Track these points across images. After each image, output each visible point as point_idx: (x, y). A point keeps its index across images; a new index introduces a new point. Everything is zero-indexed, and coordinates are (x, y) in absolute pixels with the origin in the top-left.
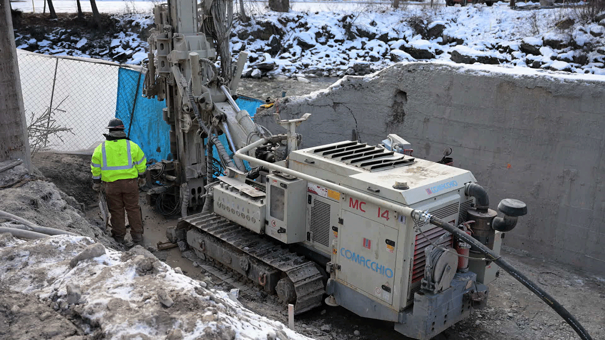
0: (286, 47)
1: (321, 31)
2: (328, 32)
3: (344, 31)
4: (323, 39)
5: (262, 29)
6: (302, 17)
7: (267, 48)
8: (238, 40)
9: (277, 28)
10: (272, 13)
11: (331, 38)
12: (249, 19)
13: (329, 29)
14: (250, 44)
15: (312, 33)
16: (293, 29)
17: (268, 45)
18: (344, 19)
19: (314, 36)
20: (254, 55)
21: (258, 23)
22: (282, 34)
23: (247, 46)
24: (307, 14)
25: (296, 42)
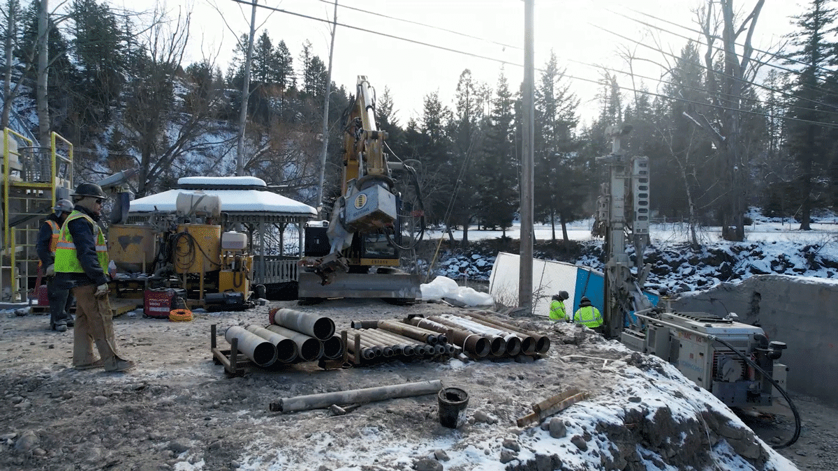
0: (737, 273)
1: (778, 260)
2: (787, 262)
3: (805, 260)
4: (779, 268)
5: (713, 256)
6: (757, 246)
7: (717, 273)
8: (689, 265)
9: (728, 255)
10: (725, 242)
11: (789, 267)
12: (700, 247)
13: (787, 258)
14: (700, 269)
15: (767, 261)
16: (747, 257)
17: (718, 271)
18: (807, 249)
19: (769, 265)
20: (703, 279)
21: (710, 251)
22: (734, 262)
23: (697, 271)
24: (762, 243)
25: (749, 269)
